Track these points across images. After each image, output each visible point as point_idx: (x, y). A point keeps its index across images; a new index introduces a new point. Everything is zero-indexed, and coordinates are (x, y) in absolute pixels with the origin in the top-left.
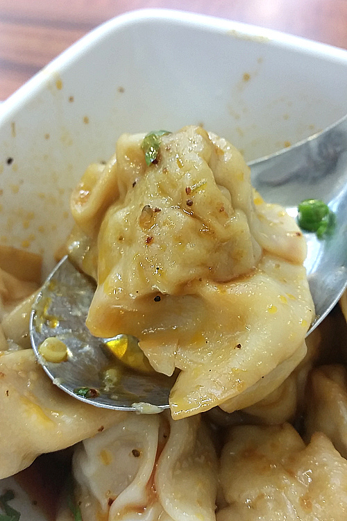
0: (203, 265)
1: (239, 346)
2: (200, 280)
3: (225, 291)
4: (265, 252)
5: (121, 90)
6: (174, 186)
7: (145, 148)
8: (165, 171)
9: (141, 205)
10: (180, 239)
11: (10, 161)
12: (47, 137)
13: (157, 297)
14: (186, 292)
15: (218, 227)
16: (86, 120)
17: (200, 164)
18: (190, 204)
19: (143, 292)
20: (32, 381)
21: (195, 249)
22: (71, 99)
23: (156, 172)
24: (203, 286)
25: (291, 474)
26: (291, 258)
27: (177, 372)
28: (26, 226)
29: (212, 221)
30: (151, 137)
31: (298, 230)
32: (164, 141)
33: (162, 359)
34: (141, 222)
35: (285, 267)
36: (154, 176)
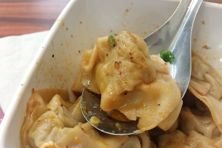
0: (141, 79)
1: (159, 105)
2: (141, 84)
3: (151, 86)
4: (157, 71)
5: (81, 23)
6: (124, 53)
7: (109, 41)
8: (120, 48)
9: (113, 61)
10: (131, 71)
11: (53, 56)
12: (62, 45)
13: (125, 93)
14: (136, 89)
15: (143, 64)
16: (72, 36)
17: (132, 44)
18: (132, 58)
19: (121, 92)
20: (93, 133)
21: (137, 73)
22: (67, 29)
23: (116, 49)
24: (142, 86)
25: (188, 145)
26: (165, 72)
27: (138, 119)
28: (61, 80)
29: (141, 63)
30: (111, 37)
31: (165, 62)
32: (116, 38)
33: (131, 115)
34: (115, 67)
35: (164, 76)
36: (115, 51)
